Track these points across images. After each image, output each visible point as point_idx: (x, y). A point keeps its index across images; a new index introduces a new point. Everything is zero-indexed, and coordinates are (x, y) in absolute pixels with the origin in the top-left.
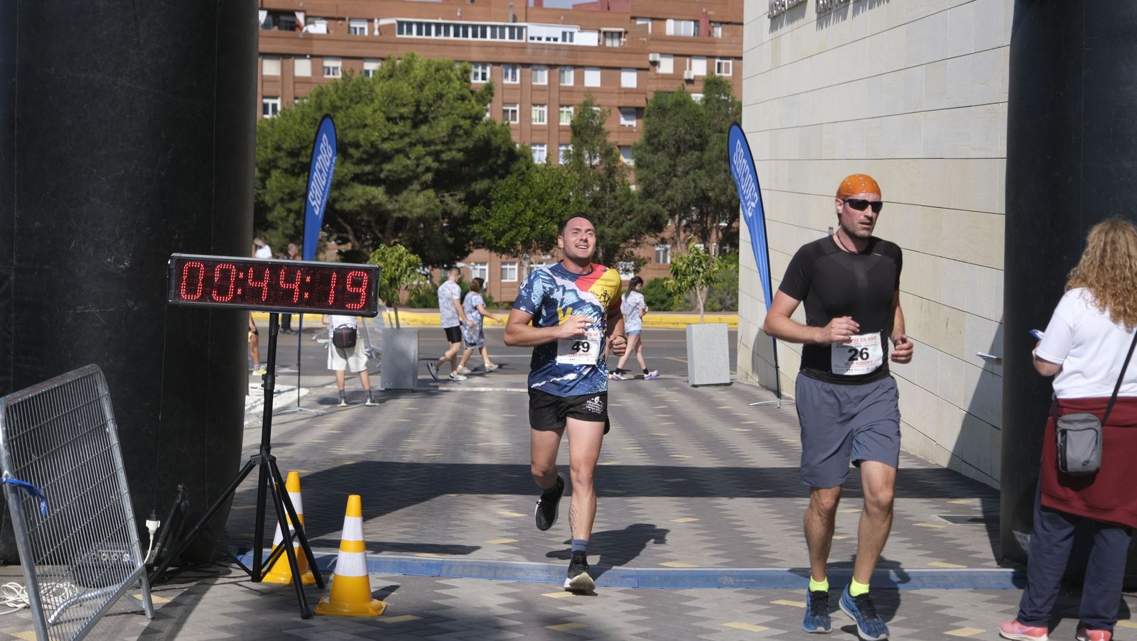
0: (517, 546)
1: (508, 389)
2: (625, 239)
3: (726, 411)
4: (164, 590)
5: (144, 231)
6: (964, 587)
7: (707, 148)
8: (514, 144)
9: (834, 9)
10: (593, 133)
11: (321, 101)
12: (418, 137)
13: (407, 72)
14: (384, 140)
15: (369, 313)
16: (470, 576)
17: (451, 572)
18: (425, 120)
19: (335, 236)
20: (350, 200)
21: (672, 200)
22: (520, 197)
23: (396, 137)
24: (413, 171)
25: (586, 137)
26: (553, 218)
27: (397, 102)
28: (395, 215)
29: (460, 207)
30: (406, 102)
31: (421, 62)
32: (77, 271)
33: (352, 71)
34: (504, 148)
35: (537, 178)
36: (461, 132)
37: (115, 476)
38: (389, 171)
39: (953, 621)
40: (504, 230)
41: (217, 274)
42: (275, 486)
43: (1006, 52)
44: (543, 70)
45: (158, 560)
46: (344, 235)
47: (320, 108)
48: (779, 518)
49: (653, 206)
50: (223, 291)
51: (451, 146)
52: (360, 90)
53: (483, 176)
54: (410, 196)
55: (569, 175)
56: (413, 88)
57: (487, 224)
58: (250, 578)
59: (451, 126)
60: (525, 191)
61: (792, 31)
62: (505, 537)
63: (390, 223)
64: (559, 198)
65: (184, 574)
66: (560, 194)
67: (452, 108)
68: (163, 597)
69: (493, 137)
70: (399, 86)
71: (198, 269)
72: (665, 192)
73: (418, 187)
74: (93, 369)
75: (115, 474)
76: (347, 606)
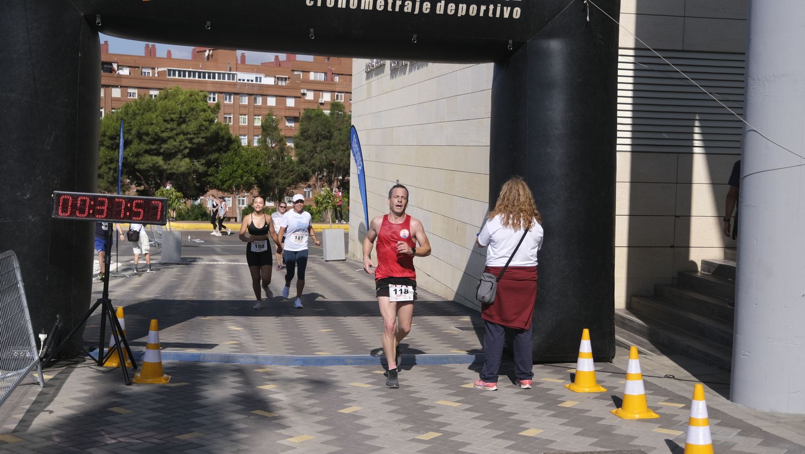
0: (239, 345)
1: (229, 263)
2: (289, 185)
3: (343, 274)
5: (38, 178)
7: (332, 138)
8: (231, 135)
9: (400, 70)
10: (273, 130)
11: (127, 112)
12: (180, 130)
13: (174, 95)
14: (163, 132)
15: (162, 223)
17: (205, 359)
18: (184, 122)
19: (135, 182)
20: (143, 164)
21: (314, 165)
22: (236, 162)
23: (168, 130)
24: (178, 148)
25: (269, 132)
26: (252, 174)
27: (169, 111)
28: (169, 172)
29: (203, 167)
30: (174, 112)
31: (182, 91)
33: (145, 95)
34: (226, 137)
35: (244, 152)
36: (203, 128)
37: (23, 311)
38: (165, 148)
39: (465, 380)
40: (226, 179)
41: (79, 202)
42: (110, 314)
43: (490, 92)
44: (245, 97)
45: (46, 355)
46: (140, 182)
47: (127, 114)
48: (375, 329)
49: (304, 168)
50: (82, 212)
51: (199, 136)
52: (149, 105)
53: (215, 151)
54: (177, 161)
55: (260, 152)
56: (178, 104)
57: (217, 177)
58: (97, 364)
59: (198, 125)
60: (237, 159)
61: (378, 79)
62: (232, 340)
63: (164, 175)
64: (256, 163)
65: (60, 363)
66: (256, 161)
67: (199, 115)
68: (49, 375)
69: (220, 131)
70: (170, 103)
71: (68, 199)
72: (310, 161)
73: (181, 157)
74: (11, 253)
75: (23, 309)
76: (150, 378)
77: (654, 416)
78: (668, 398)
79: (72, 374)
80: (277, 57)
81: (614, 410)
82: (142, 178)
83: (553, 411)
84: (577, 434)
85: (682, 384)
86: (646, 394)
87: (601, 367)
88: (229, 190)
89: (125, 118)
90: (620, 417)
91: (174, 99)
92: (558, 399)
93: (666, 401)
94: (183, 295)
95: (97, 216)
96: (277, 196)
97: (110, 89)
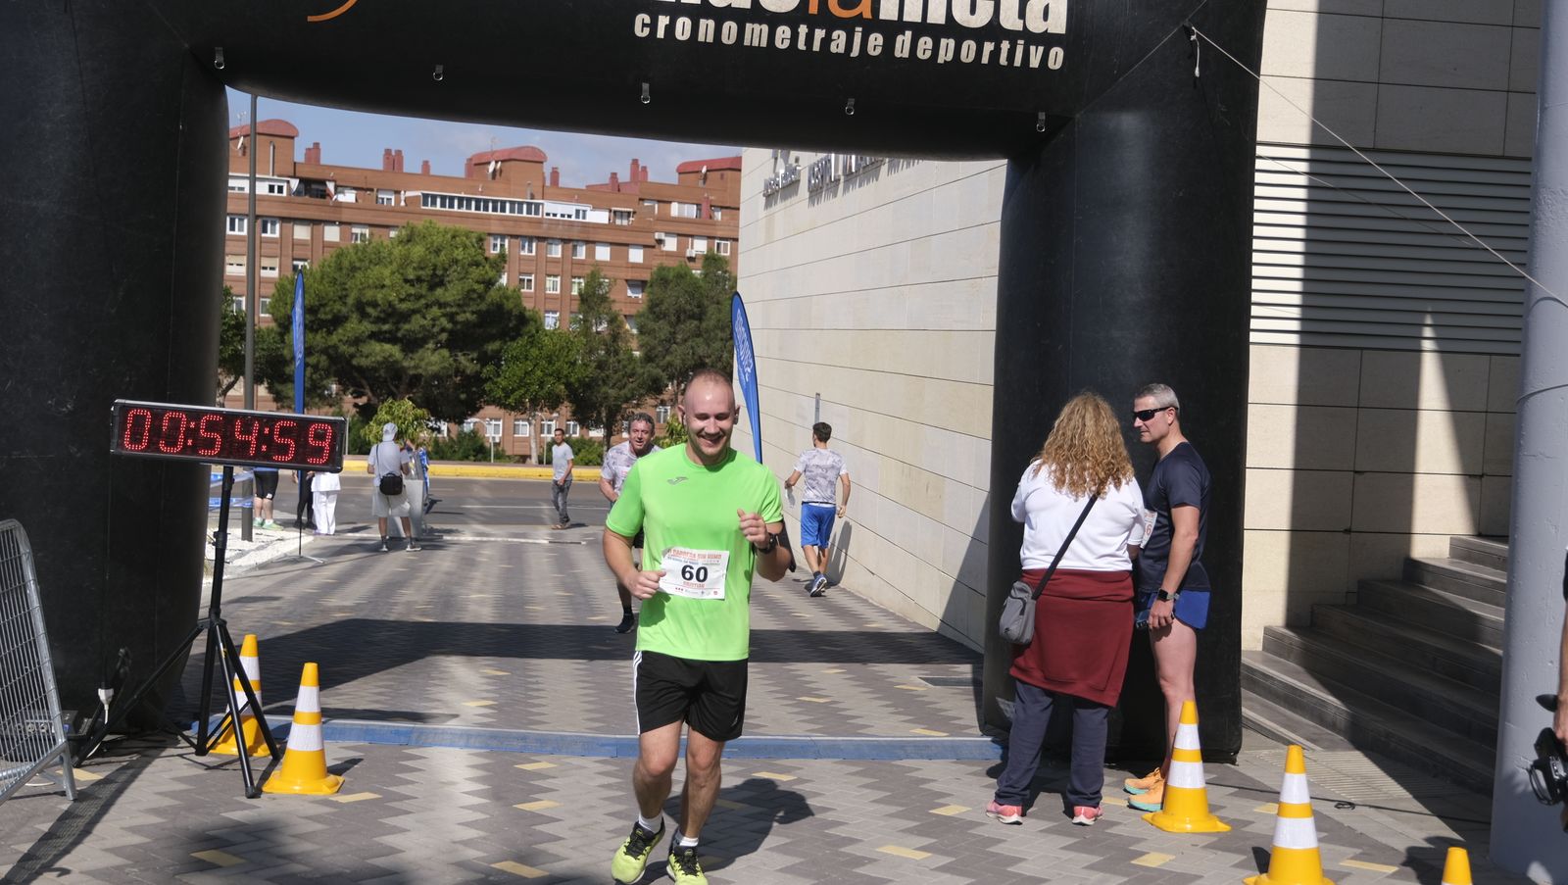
1: (510, 540)
2: (627, 400)
4: (98, 764)
5: (91, 372)
6: (948, 758)
7: (704, 317)
8: (526, 310)
9: (824, 189)
10: (599, 302)
12: (433, 299)
13: (424, 237)
14: (401, 300)
16: (440, 745)
17: (420, 740)
18: (441, 284)
19: (350, 391)
20: (367, 357)
21: (671, 366)
22: (531, 358)
23: (412, 298)
24: (429, 331)
25: (593, 304)
26: (559, 379)
27: (415, 265)
28: (411, 372)
29: (472, 365)
30: (422, 265)
31: (438, 230)
32: (13, 413)
34: (515, 312)
35: (546, 341)
36: (475, 296)
37: (34, 643)
38: (407, 330)
39: (938, 797)
40: (513, 388)
42: (224, 656)
44: (557, 245)
47: (341, 269)
49: (654, 370)
50: (172, 443)
51: (466, 309)
52: (379, 252)
53: (492, 338)
54: (425, 354)
55: (577, 340)
56: (430, 252)
57: (495, 383)
58: (193, 750)
59: (466, 289)
60: (534, 352)
61: (787, 206)
62: (484, 699)
63: (404, 377)
64: (567, 360)
66: (566, 356)
67: (467, 272)
68: (93, 772)
69: (505, 301)
70: (418, 251)
71: (144, 417)
72: (664, 358)
73: (434, 346)
74: (10, 524)
75: (34, 640)
76: (299, 781)
78: (1358, 851)
79: (149, 769)
80: (614, 176)
81: (1253, 877)
82: (364, 382)
83: (1124, 875)
85: (1383, 818)
86: (1318, 848)
87: (1215, 773)
88: (516, 407)
89: (337, 276)
91: (424, 243)
92: (1131, 848)
93: (1357, 858)
94: (409, 601)
95: (202, 452)
96: (604, 419)
97: (321, 226)
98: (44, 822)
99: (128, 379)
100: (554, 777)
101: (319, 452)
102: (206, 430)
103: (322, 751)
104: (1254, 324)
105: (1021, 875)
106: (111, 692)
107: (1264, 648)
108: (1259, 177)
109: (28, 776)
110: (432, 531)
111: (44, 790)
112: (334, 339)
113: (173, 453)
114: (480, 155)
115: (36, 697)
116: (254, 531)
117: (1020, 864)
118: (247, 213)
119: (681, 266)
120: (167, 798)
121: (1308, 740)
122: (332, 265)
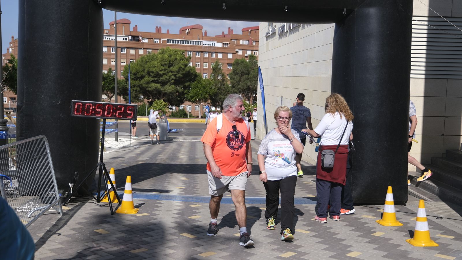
4: (70, 205)
5: (65, 92)
7: (249, 74)
8: (197, 73)
9: (283, 35)
10: (218, 70)
12: (170, 70)
13: (167, 52)
14: (160, 71)
16: (167, 200)
17: (162, 198)
18: (172, 66)
19: (146, 97)
20: (151, 87)
21: (240, 88)
22: (199, 87)
23: (164, 70)
24: (168, 80)
25: (216, 71)
26: (207, 93)
27: (164, 60)
28: (163, 92)
29: (181, 90)
30: (166, 60)
31: (171, 50)
32: (44, 105)
34: (194, 74)
35: (203, 82)
36: (182, 69)
37: (50, 170)
38: (162, 80)
40: (193, 96)
41: (86, 107)
42: (104, 173)
44: (207, 53)
46: (150, 97)
47: (143, 62)
50: (88, 112)
51: (179, 73)
52: (154, 57)
53: (187, 81)
54: (167, 87)
55: (212, 81)
56: (169, 56)
57: (188, 95)
58: (96, 201)
59: (179, 67)
60: (199, 85)
61: (272, 41)
62: (181, 186)
64: (209, 87)
66: (209, 86)
67: (179, 62)
68: (68, 207)
69: (191, 71)
70: (166, 56)
71: (80, 105)
72: (238, 86)
73: (170, 84)
74: (42, 136)
75: (50, 169)
76: (126, 210)
77: (435, 245)
78: (443, 232)
79: (84, 206)
80: (223, 33)
81: (409, 239)
82: (150, 95)
83: (369, 239)
84: (384, 256)
85: (451, 222)
86: (429, 231)
87: (399, 208)
88: (195, 102)
89: (142, 64)
90: (412, 245)
91: (167, 54)
92: (372, 230)
93: (441, 234)
94: (162, 158)
95: (96, 115)
96: (220, 105)
97: (138, 50)
98: (53, 221)
99: (76, 94)
100: (200, 209)
101: (130, 114)
102: (98, 109)
103: (133, 201)
104: (412, 72)
105: (338, 238)
106: (73, 184)
107: (417, 171)
108: (413, 27)
109: (49, 208)
110: (170, 138)
111: (54, 212)
112: (141, 82)
113: (88, 115)
114: (184, 28)
115: (51, 186)
116: (118, 139)
117: (337, 235)
118: (114, 46)
119: (243, 59)
120: (89, 215)
121: (429, 198)
122: (140, 61)
